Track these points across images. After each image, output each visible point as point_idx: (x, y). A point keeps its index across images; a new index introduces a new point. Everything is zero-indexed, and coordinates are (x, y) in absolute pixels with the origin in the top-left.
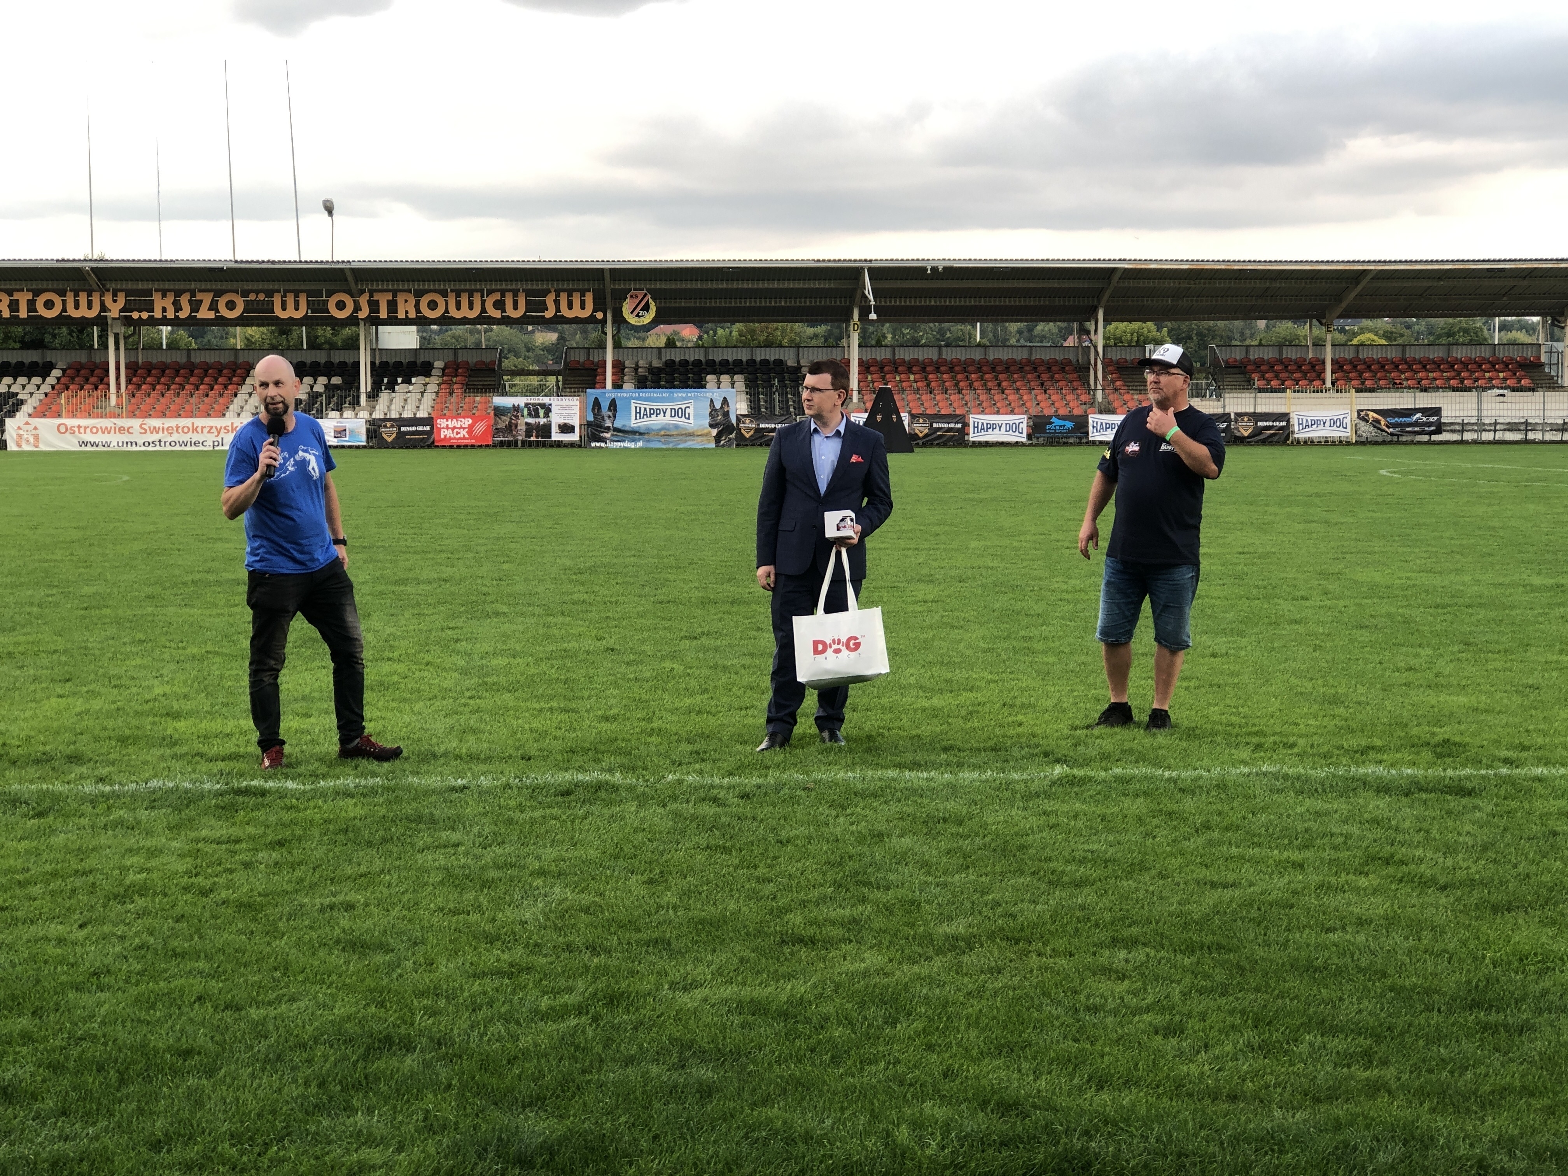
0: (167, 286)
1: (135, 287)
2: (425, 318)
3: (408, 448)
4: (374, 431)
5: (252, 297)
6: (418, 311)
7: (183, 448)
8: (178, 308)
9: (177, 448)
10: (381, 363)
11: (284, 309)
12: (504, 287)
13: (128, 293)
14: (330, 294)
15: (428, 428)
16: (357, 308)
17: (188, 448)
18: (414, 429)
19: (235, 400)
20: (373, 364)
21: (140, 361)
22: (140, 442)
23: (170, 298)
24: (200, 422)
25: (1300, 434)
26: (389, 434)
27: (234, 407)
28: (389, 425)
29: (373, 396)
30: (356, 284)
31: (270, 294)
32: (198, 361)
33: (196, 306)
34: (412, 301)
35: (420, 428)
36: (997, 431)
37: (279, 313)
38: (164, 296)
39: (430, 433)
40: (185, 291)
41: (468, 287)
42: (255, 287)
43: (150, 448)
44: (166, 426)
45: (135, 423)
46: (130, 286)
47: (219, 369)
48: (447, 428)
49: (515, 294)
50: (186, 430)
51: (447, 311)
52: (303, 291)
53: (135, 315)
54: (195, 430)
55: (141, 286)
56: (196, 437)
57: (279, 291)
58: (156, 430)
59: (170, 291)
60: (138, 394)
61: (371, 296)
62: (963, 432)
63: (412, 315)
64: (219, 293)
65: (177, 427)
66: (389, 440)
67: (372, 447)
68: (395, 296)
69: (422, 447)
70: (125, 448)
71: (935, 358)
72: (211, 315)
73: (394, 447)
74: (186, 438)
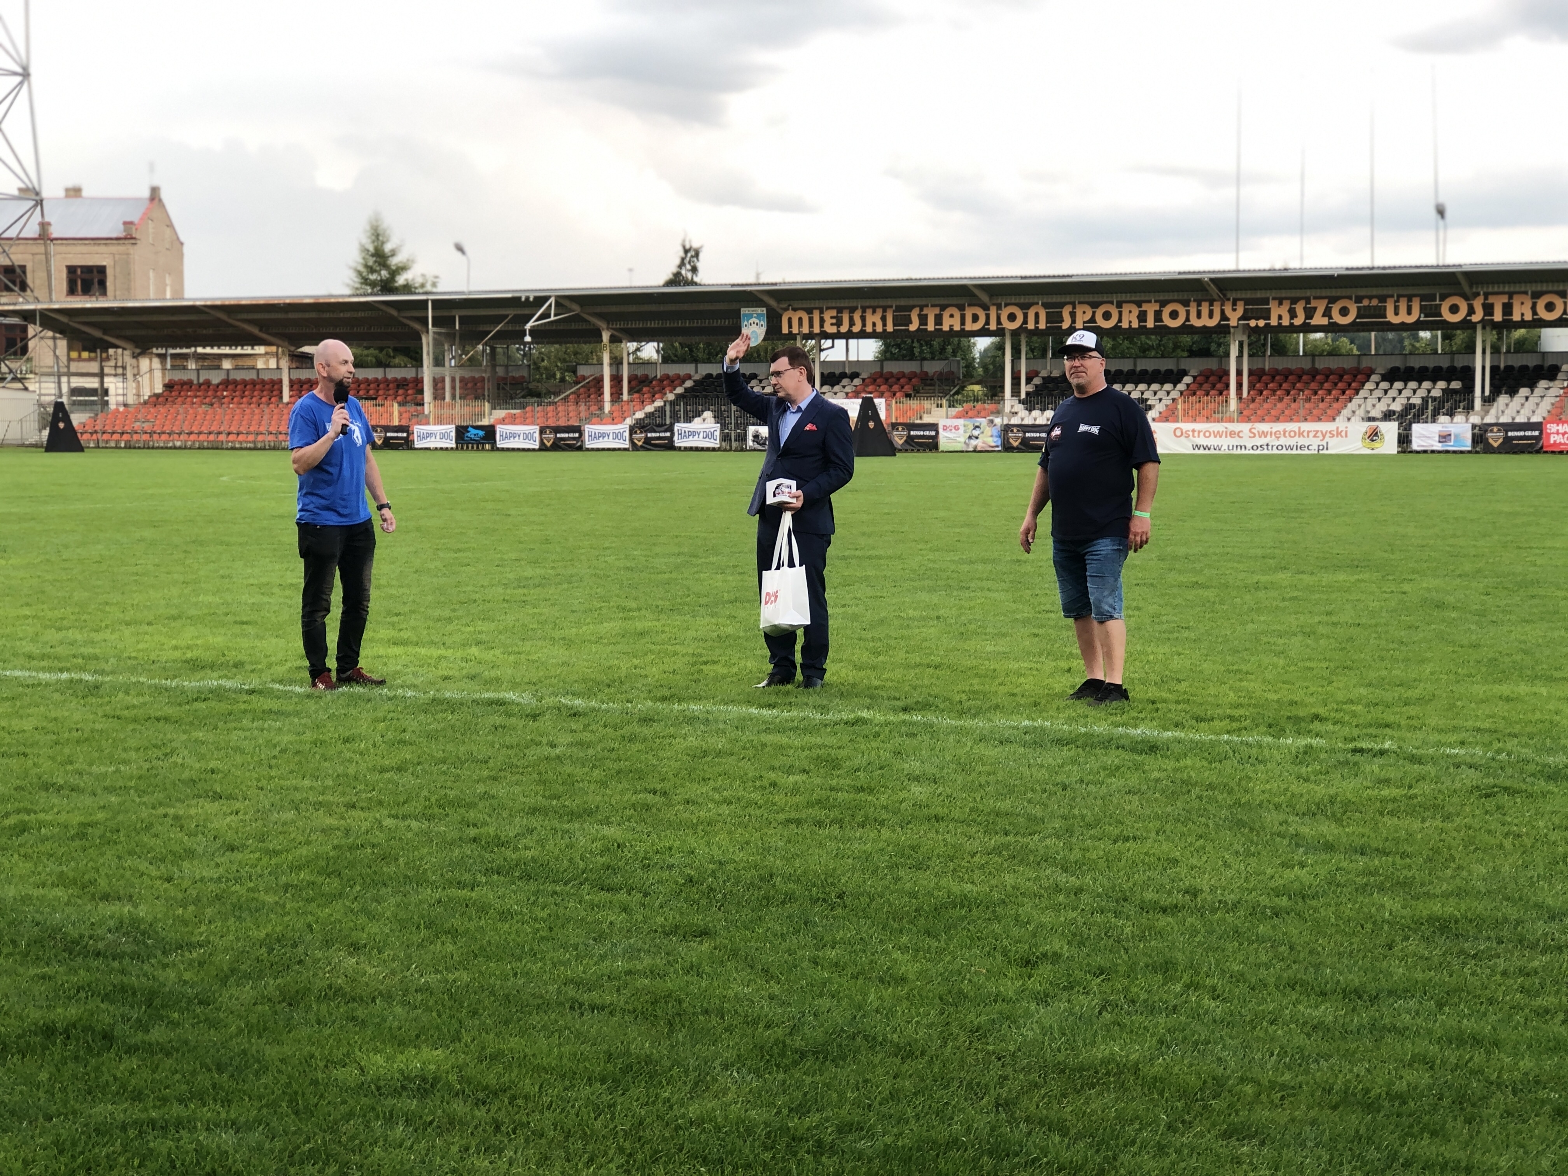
0: (1283, 294)
1: (1253, 296)
2: (1541, 320)
3: (1515, 453)
4: (1480, 438)
5: (1366, 302)
6: (1535, 313)
8: (1293, 314)
9: (1284, 452)
10: (1506, 367)
11: (1396, 314)
13: (1247, 302)
14: (1443, 298)
15: (1537, 433)
16: (1471, 311)
17: (1294, 452)
18: (1522, 433)
20: (1494, 369)
21: (1267, 368)
22: (1249, 446)
23: (1286, 305)
24: (1306, 426)
26: (1495, 439)
27: (1345, 412)
28: (1495, 429)
30: (1471, 287)
31: (1383, 299)
32: (1322, 367)
33: (1310, 313)
34: (1529, 304)
35: (1528, 433)
37: (1391, 318)
38: (1280, 304)
39: (1538, 438)
42: (1369, 293)
43: (1258, 452)
44: (1274, 430)
45: (1245, 427)
46: (1249, 295)
48: (1558, 433)
50: (1292, 434)
52: (1416, 296)
53: (1253, 323)
54: (1301, 434)
55: (1259, 294)
56: (1302, 441)
57: (1392, 296)
58: (1264, 434)
59: (1286, 298)
60: (1259, 399)
61: (1486, 298)
63: (1528, 317)
64: (1333, 300)
65: (1285, 432)
66: (1496, 445)
67: (1477, 452)
68: (1511, 298)
69: (1530, 453)
70: (1235, 452)
72: (1325, 321)
73: (1500, 453)
74: (1292, 442)
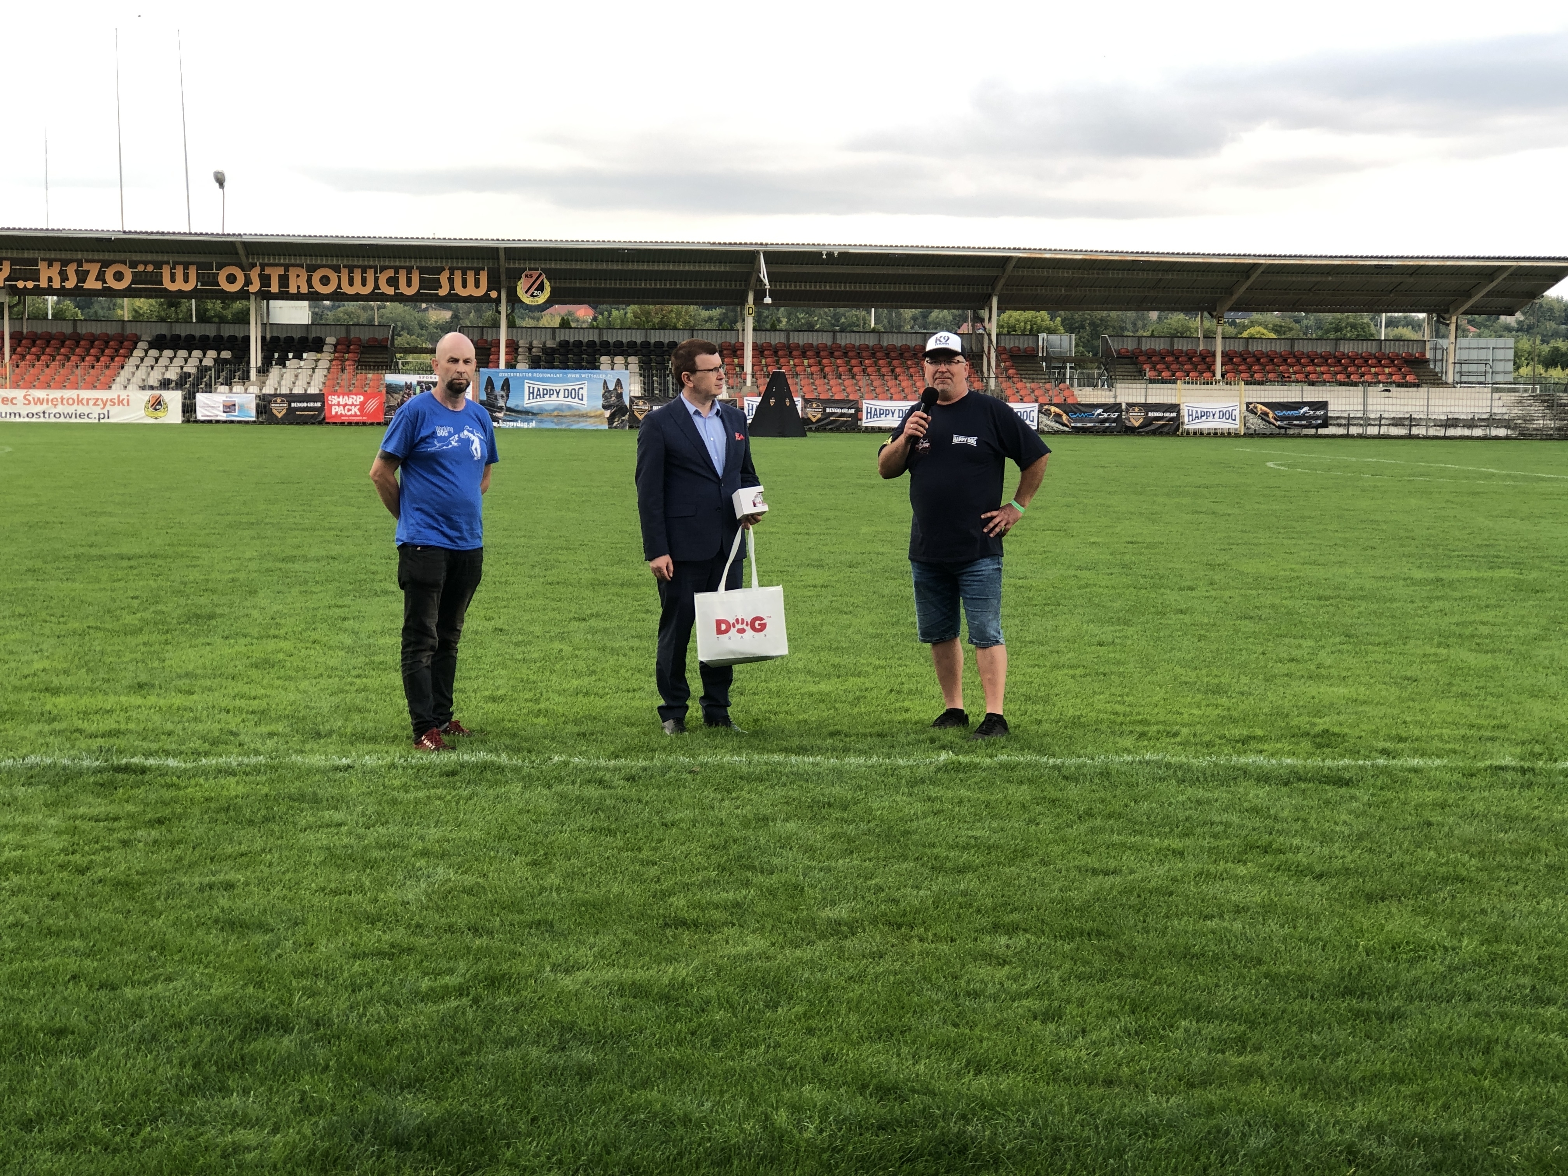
0: (53, 255)
1: (20, 256)
2: (317, 293)
3: (298, 424)
4: (264, 406)
5: (141, 268)
6: (310, 286)
7: (68, 420)
8: (64, 278)
9: (62, 420)
10: (272, 338)
11: (173, 280)
12: (397, 264)
13: (14, 262)
14: (220, 267)
15: (319, 405)
16: (248, 282)
17: (73, 420)
18: (305, 405)
19: (122, 372)
20: (263, 338)
21: (25, 331)
22: (24, 413)
23: (57, 267)
24: (85, 394)
25: (1190, 425)
26: (279, 410)
27: (121, 379)
28: (279, 400)
29: (264, 370)
30: (248, 258)
31: (159, 265)
32: (84, 332)
33: (82, 276)
34: (304, 276)
35: (311, 405)
36: (890, 417)
37: (167, 284)
38: (50, 265)
39: (320, 410)
40: (72, 261)
41: (361, 263)
42: (144, 259)
43: (34, 420)
44: (50, 397)
45: (19, 394)
46: (15, 254)
47: (106, 340)
48: (339, 405)
49: (409, 271)
50: (71, 402)
51: (339, 287)
52: (193, 263)
53: (20, 284)
54: (80, 402)
55: (26, 255)
56: (81, 409)
57: (168, 263)
58: (40, 401)
59: (56, 260)
60: (22, 364)
61: (262, 270)
62: (856, 417)
63: (304, 290)
64: (106, 264)
65: (62, 399)
66: (280, 416)
67: (262, 423)
68: (287, 270)
69: (313, 424)
70: (8, 419)
71: (829, 343)
72: (98, 285)
73: (284, 423)
74: (71, 410)
